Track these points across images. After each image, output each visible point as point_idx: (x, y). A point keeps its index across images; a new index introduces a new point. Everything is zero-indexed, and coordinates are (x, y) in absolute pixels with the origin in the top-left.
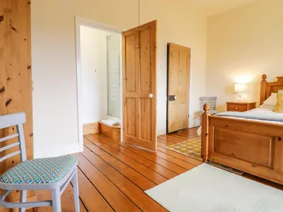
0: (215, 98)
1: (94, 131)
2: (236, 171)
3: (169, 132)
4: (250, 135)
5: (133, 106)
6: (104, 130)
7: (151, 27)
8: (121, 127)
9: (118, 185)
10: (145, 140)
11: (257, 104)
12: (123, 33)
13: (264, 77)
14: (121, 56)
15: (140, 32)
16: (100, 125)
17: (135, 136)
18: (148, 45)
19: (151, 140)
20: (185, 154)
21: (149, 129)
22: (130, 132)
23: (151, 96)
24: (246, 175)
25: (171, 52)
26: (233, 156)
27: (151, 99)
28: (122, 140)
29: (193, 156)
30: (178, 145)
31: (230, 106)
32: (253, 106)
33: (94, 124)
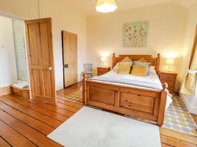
0: (92, 65)
1: (7, 93)
2: (99, 108)
3: (65, 87)
4: (105, 90)
5: (38, 75)
6: (16, 91)
7: (48, 22)
8: (30, 89)
9: (27, 137)
10: (48, 97)
11: (111, 68)
12: (26, 21)
13: (114, 54)
14: (25, 38)
15: (39, 24)
16: (11, 88)
17: (41, 94)
18: (46, 34)
19: (52, 96)
20: (74, 102)
21: (50, 89)
22: (37, 93)
23: (50, 69)
24: (104, 110)
25: (64, 37)
26: (98, 101)
27: (50, 71)
28: (31, 98)
29: (78, 103)
30: (70, 96)
31: (99, 70)
32: (109, 69)
33: (6, 87)
